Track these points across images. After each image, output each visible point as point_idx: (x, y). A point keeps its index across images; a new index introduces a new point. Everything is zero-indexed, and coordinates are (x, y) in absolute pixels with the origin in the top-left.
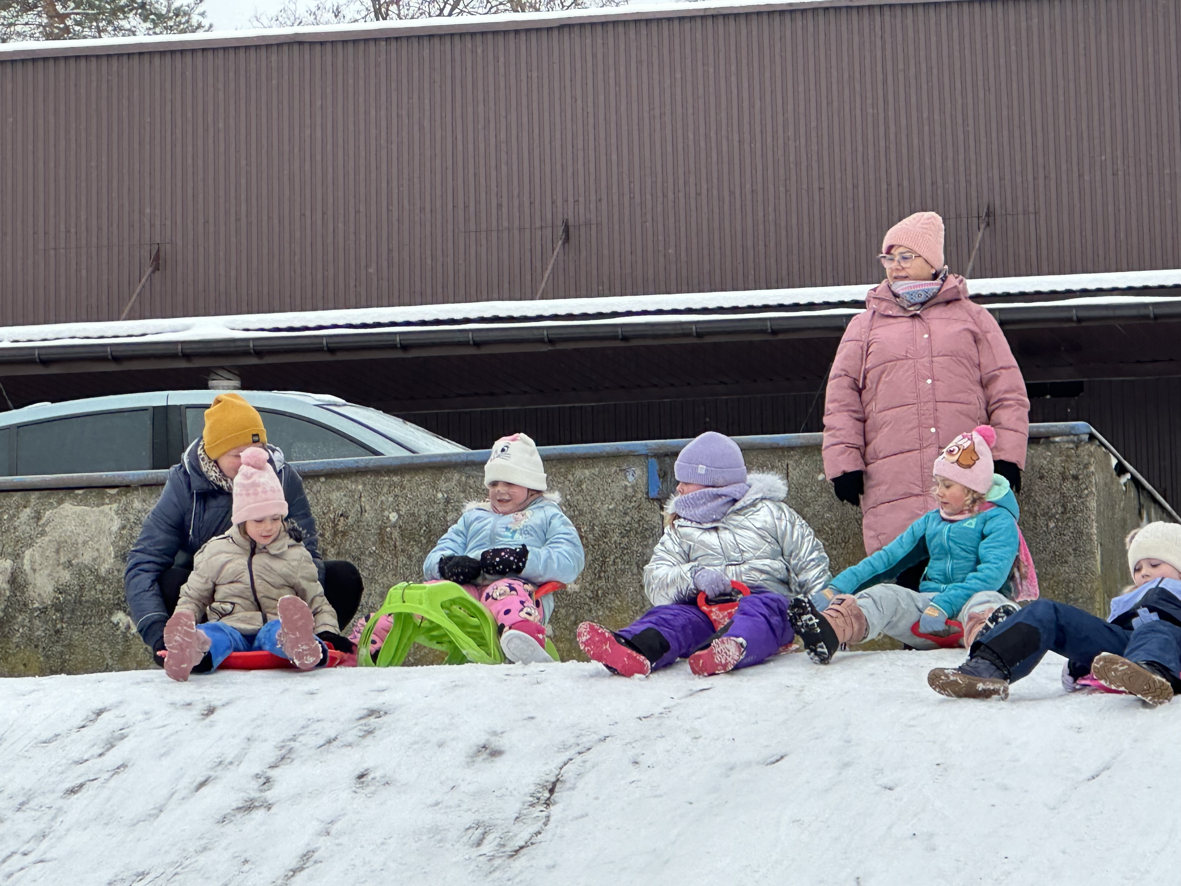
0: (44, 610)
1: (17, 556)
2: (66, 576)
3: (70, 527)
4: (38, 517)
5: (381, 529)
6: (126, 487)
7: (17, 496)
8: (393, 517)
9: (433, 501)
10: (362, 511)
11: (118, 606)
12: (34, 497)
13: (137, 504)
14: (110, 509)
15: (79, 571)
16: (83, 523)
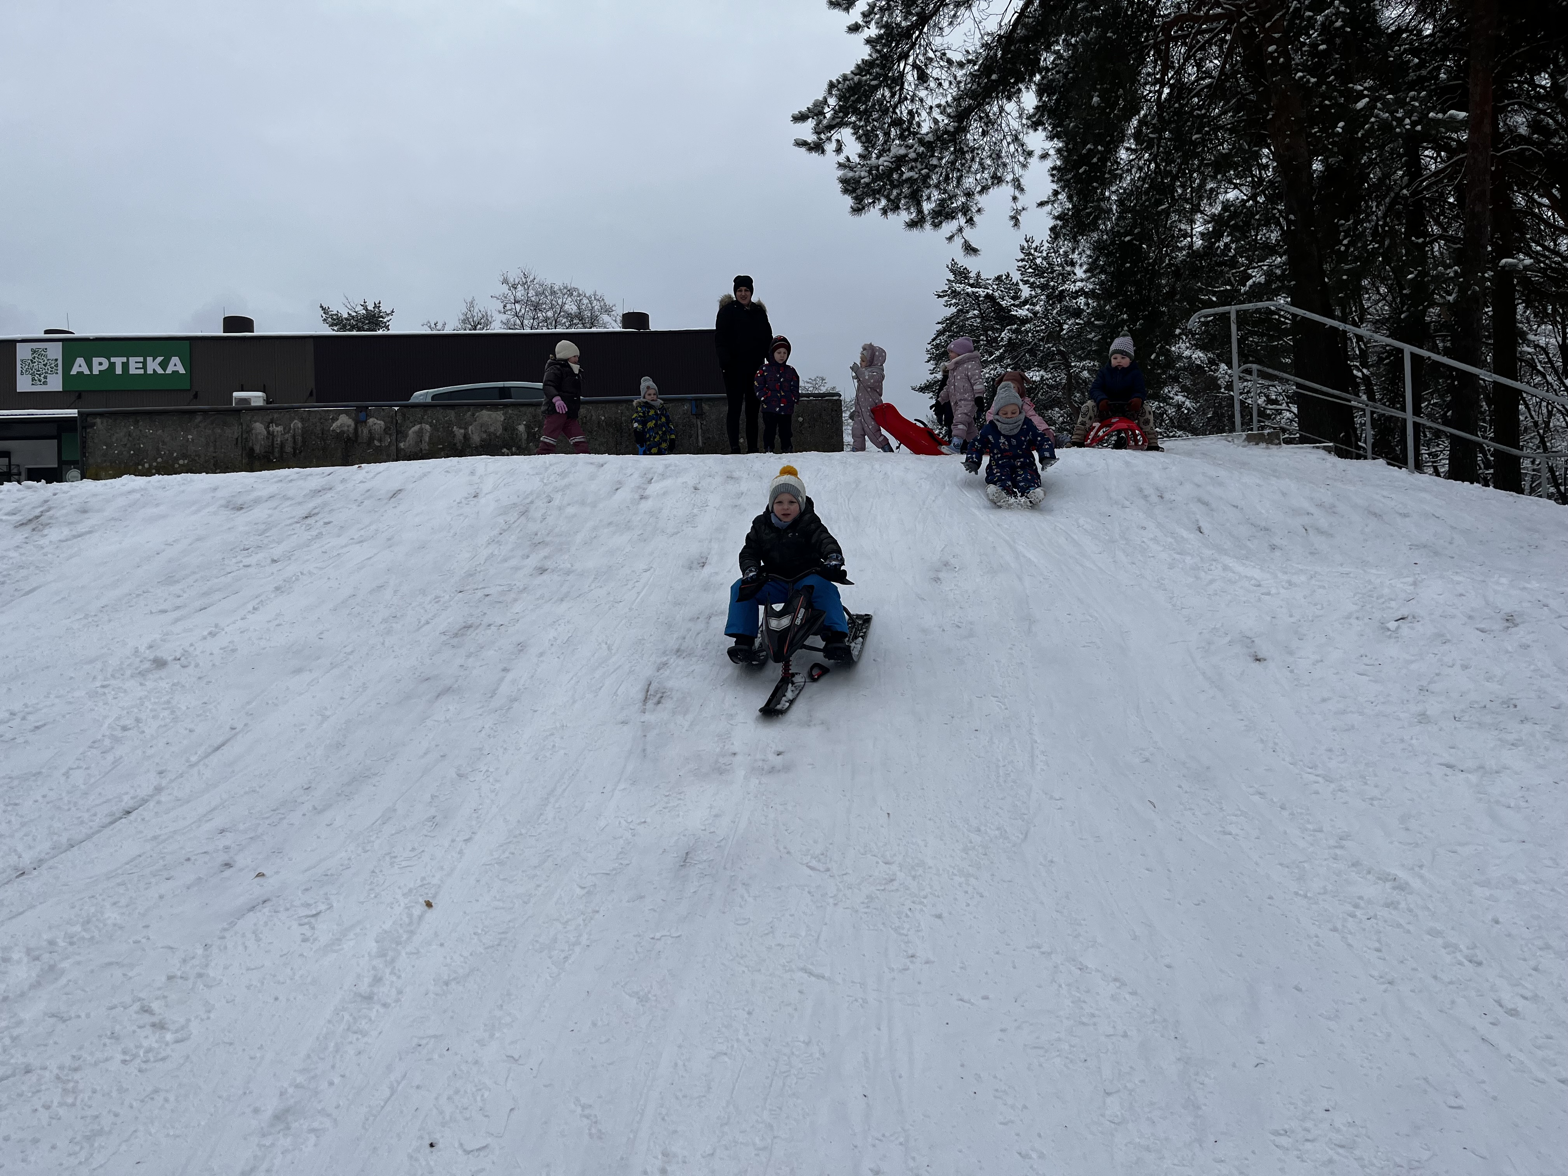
0: (476, 448)
1: (466, 429)
2: (484, 436)
3: (486, 419)
4: (473, 415)
5: (599, 423)
6: (506, 405)
7: (465, 408)
8: (603, 418)
9: (617, 413)
10: (592, 416)
11: (505, 447)
12: (472, 408)
13: (510, 411)
14: (500, 413)
15: (489, 434)
16: (490, 416)
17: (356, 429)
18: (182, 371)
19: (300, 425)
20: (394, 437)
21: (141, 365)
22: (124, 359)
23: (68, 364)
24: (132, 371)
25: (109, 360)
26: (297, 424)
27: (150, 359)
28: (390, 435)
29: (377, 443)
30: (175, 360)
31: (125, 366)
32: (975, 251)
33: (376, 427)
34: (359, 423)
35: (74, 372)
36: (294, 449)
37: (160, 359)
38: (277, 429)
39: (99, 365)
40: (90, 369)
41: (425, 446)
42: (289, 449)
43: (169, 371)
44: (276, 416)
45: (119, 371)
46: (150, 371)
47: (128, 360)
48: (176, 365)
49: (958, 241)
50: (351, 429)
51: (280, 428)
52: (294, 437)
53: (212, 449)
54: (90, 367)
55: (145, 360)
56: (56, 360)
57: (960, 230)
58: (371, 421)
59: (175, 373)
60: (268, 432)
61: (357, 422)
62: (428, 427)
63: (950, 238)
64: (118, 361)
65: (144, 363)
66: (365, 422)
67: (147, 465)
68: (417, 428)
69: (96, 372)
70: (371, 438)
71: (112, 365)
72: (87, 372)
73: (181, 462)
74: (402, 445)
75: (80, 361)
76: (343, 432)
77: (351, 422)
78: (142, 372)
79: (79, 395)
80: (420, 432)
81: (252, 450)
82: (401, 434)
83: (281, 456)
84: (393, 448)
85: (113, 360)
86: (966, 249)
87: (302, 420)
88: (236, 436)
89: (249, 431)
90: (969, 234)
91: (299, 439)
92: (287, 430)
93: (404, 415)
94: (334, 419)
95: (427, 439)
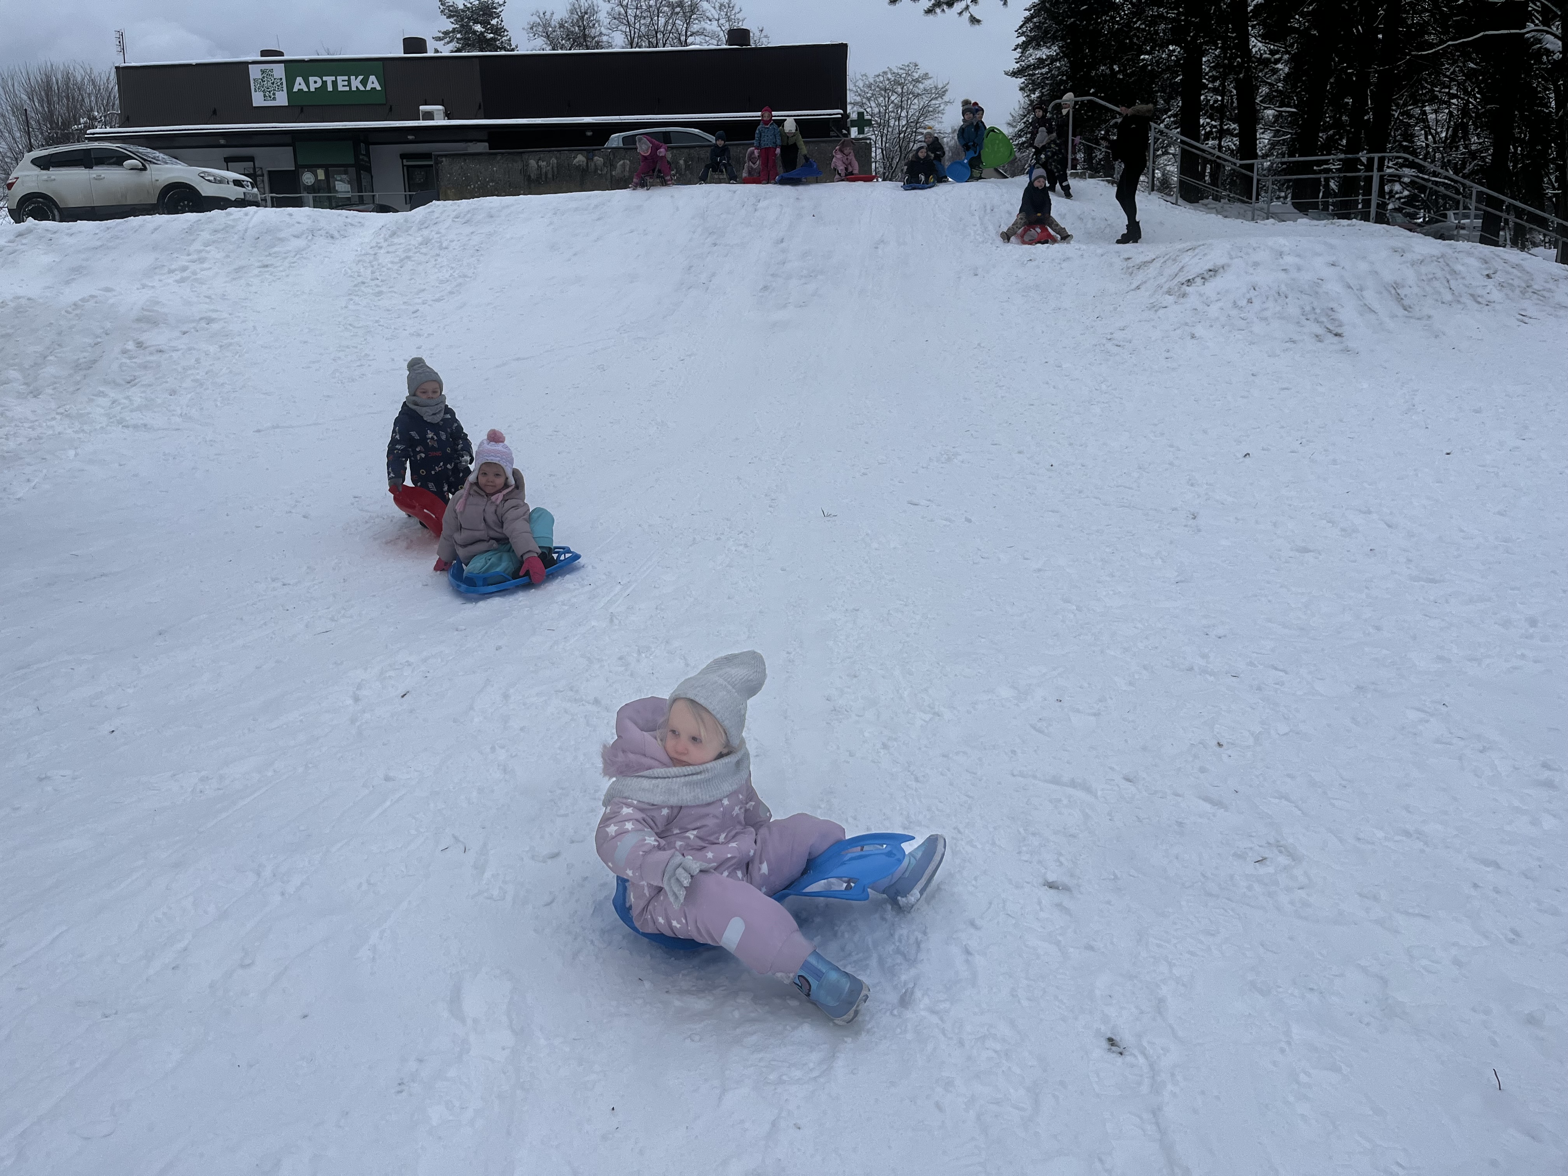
17: (587, 163)
18: (379, 88)
19: (555, 161)
20: (609, 169)
21: (346, 83)
22: (333, 78)
23: (290, 83)
24: (340, 88)
25: (322, 80)
26: (554, 161)
27: (353, 78)
28: (607, 167)
29: (599, 172)
30: (372, 78)
31: (335, 83)
32: (978, 21)
33: (599, 162)
34: (589, 159)
35: (295, 90)
36: (553, 176)
37: (360, 77)
38: (543, 164)
39: (315, 83)
40: (308, 87)
41: (627, 174)
42: (550, 176)
43: (368, 88)
44: (542, 156)
45: (330, 88)
46: (354, 89)
47: (336, 78)
48: (373, 83)
49: (966, 15)
50: (585, 163)
51: (545, 163)
52: (552, 168)
53: (507, 176)
54: (308, 86)
55: (349, 78)
56: (281, 79)
57: (967, 7)
58: (596, 158)
59: (373, 89)
60: (538, 165)
61: (588, 159)
62: (628, 162)
63: (960, 13)
64: (329, 79)
65: (349, 81)
66: (592, 159)
67: (472, 186)
68: (622, 162)
69: (312, 89)
70: (596, 170)
71: (324, 83)
72: (306, 89)
73: (491, 184)
74: (614, 173)
75: (299, 80)
76: (580, 165)
77: (584, 159)
78: (347, 89)
79: (302, 109)
80: (624, 165)
81: (529, 176)
82: (613, 166)
83: (546, 180)
84: (609, 175)
85: (325, 78)
86: (972, 21)
87: (556, 158)
88: (520, 168)
89: (527, 166)
90: (974, 10)
91: (555, 169)
92: (548, 164)
93: (614, 155)
94: (575, 158)
95: (628, 169)
